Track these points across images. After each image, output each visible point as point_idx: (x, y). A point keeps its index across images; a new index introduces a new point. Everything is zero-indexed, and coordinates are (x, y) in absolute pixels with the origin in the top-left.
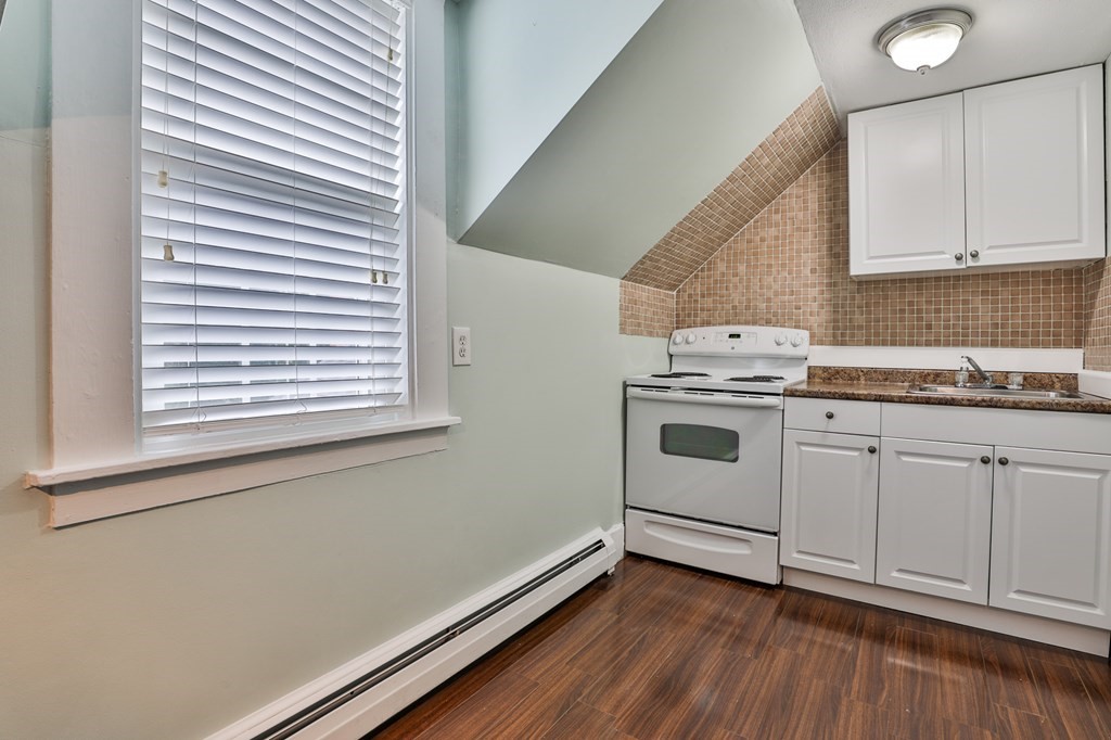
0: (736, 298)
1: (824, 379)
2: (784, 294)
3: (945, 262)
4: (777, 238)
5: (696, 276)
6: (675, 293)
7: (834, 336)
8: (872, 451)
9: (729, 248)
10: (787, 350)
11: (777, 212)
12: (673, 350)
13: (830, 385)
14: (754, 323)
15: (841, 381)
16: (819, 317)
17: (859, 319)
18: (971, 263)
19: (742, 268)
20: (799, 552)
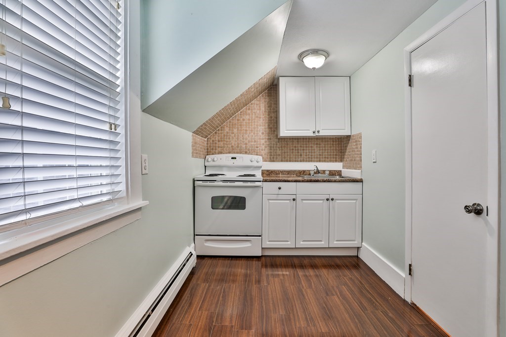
0: (233, 142)
1: (267, 174)
2: (252, 142)
3: (309, 134)
4: (249, 120)
5: (216, 133)
6: (206, 139)
7: (270, 158)
8: (294, 200)
9: (230, 122)
10: (255, 164)
11: (249, 109)
12: (207, 164)
13: (270, 176)
14: (241, 153)
15: (273, 175)
16: (265, 151)
17: (279, 152)
18: (317, 134)
19: (235, 131)
20: (269, 241)
